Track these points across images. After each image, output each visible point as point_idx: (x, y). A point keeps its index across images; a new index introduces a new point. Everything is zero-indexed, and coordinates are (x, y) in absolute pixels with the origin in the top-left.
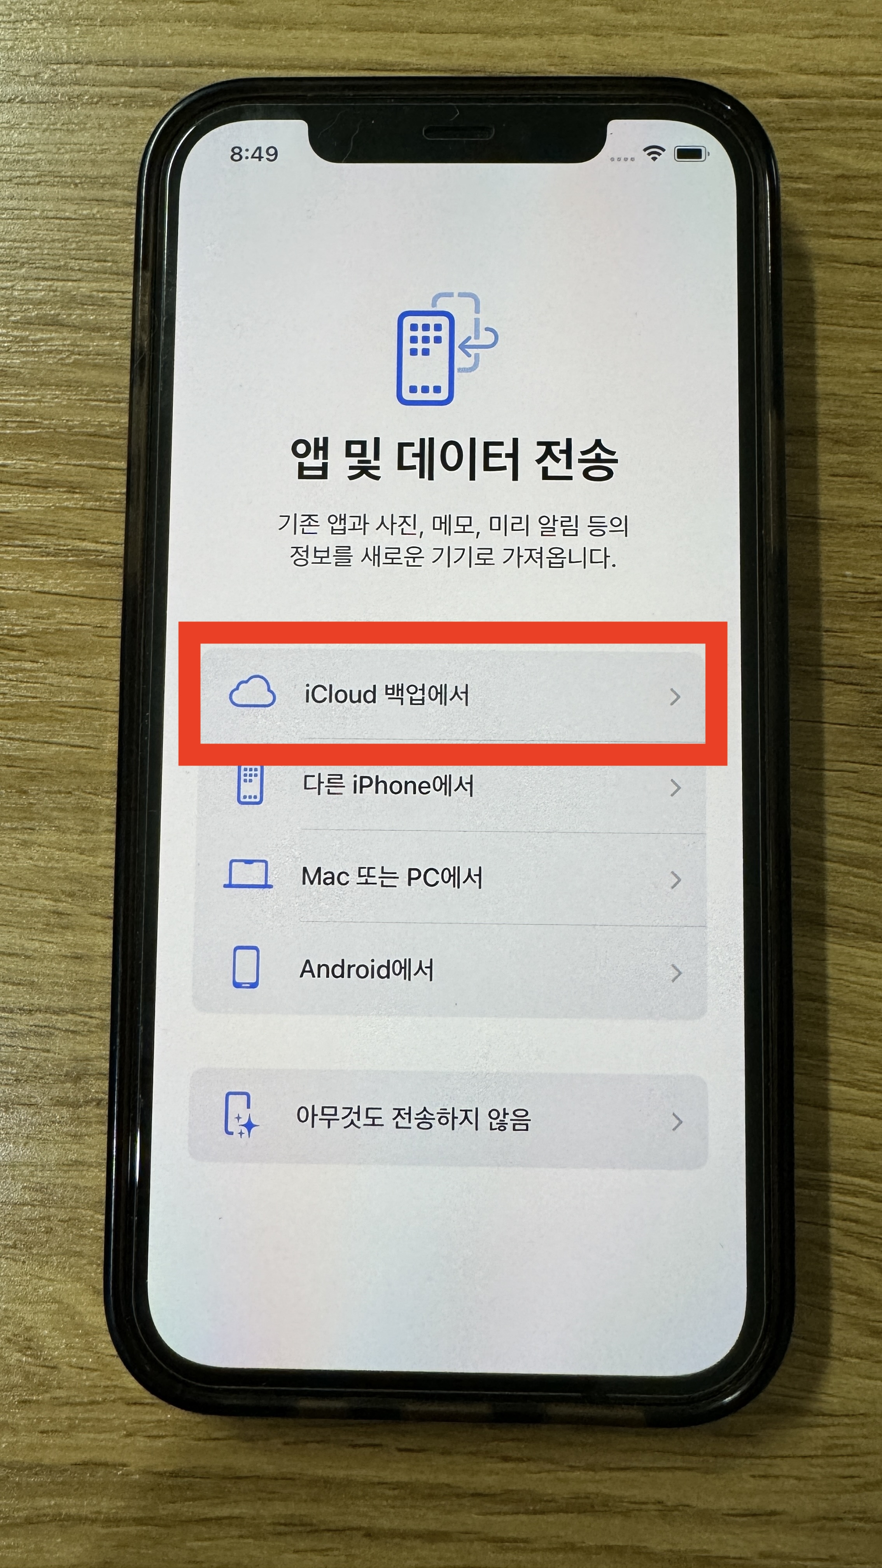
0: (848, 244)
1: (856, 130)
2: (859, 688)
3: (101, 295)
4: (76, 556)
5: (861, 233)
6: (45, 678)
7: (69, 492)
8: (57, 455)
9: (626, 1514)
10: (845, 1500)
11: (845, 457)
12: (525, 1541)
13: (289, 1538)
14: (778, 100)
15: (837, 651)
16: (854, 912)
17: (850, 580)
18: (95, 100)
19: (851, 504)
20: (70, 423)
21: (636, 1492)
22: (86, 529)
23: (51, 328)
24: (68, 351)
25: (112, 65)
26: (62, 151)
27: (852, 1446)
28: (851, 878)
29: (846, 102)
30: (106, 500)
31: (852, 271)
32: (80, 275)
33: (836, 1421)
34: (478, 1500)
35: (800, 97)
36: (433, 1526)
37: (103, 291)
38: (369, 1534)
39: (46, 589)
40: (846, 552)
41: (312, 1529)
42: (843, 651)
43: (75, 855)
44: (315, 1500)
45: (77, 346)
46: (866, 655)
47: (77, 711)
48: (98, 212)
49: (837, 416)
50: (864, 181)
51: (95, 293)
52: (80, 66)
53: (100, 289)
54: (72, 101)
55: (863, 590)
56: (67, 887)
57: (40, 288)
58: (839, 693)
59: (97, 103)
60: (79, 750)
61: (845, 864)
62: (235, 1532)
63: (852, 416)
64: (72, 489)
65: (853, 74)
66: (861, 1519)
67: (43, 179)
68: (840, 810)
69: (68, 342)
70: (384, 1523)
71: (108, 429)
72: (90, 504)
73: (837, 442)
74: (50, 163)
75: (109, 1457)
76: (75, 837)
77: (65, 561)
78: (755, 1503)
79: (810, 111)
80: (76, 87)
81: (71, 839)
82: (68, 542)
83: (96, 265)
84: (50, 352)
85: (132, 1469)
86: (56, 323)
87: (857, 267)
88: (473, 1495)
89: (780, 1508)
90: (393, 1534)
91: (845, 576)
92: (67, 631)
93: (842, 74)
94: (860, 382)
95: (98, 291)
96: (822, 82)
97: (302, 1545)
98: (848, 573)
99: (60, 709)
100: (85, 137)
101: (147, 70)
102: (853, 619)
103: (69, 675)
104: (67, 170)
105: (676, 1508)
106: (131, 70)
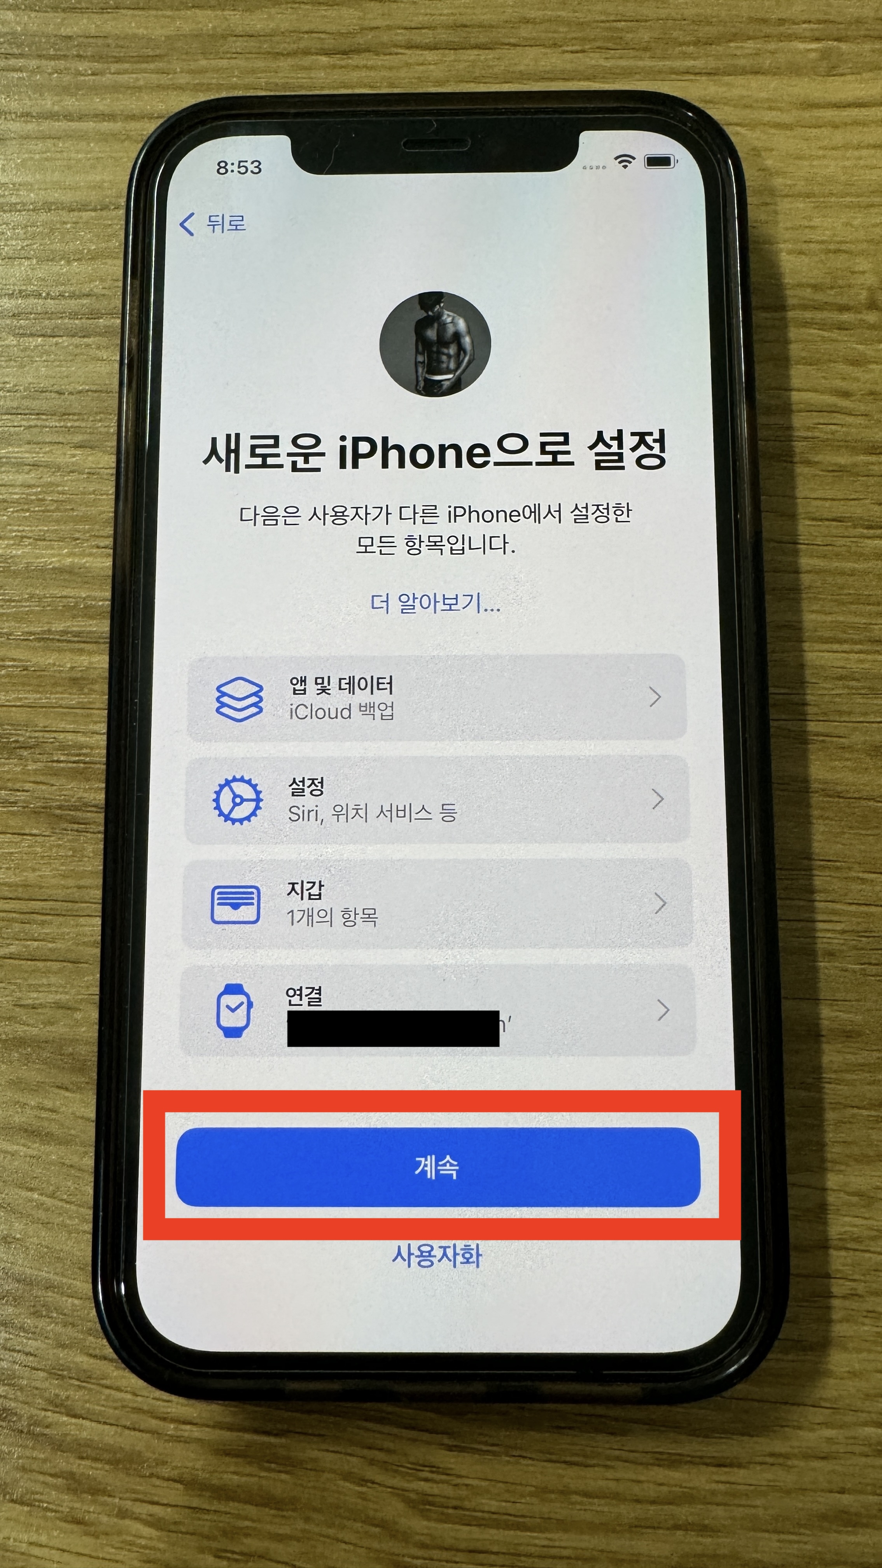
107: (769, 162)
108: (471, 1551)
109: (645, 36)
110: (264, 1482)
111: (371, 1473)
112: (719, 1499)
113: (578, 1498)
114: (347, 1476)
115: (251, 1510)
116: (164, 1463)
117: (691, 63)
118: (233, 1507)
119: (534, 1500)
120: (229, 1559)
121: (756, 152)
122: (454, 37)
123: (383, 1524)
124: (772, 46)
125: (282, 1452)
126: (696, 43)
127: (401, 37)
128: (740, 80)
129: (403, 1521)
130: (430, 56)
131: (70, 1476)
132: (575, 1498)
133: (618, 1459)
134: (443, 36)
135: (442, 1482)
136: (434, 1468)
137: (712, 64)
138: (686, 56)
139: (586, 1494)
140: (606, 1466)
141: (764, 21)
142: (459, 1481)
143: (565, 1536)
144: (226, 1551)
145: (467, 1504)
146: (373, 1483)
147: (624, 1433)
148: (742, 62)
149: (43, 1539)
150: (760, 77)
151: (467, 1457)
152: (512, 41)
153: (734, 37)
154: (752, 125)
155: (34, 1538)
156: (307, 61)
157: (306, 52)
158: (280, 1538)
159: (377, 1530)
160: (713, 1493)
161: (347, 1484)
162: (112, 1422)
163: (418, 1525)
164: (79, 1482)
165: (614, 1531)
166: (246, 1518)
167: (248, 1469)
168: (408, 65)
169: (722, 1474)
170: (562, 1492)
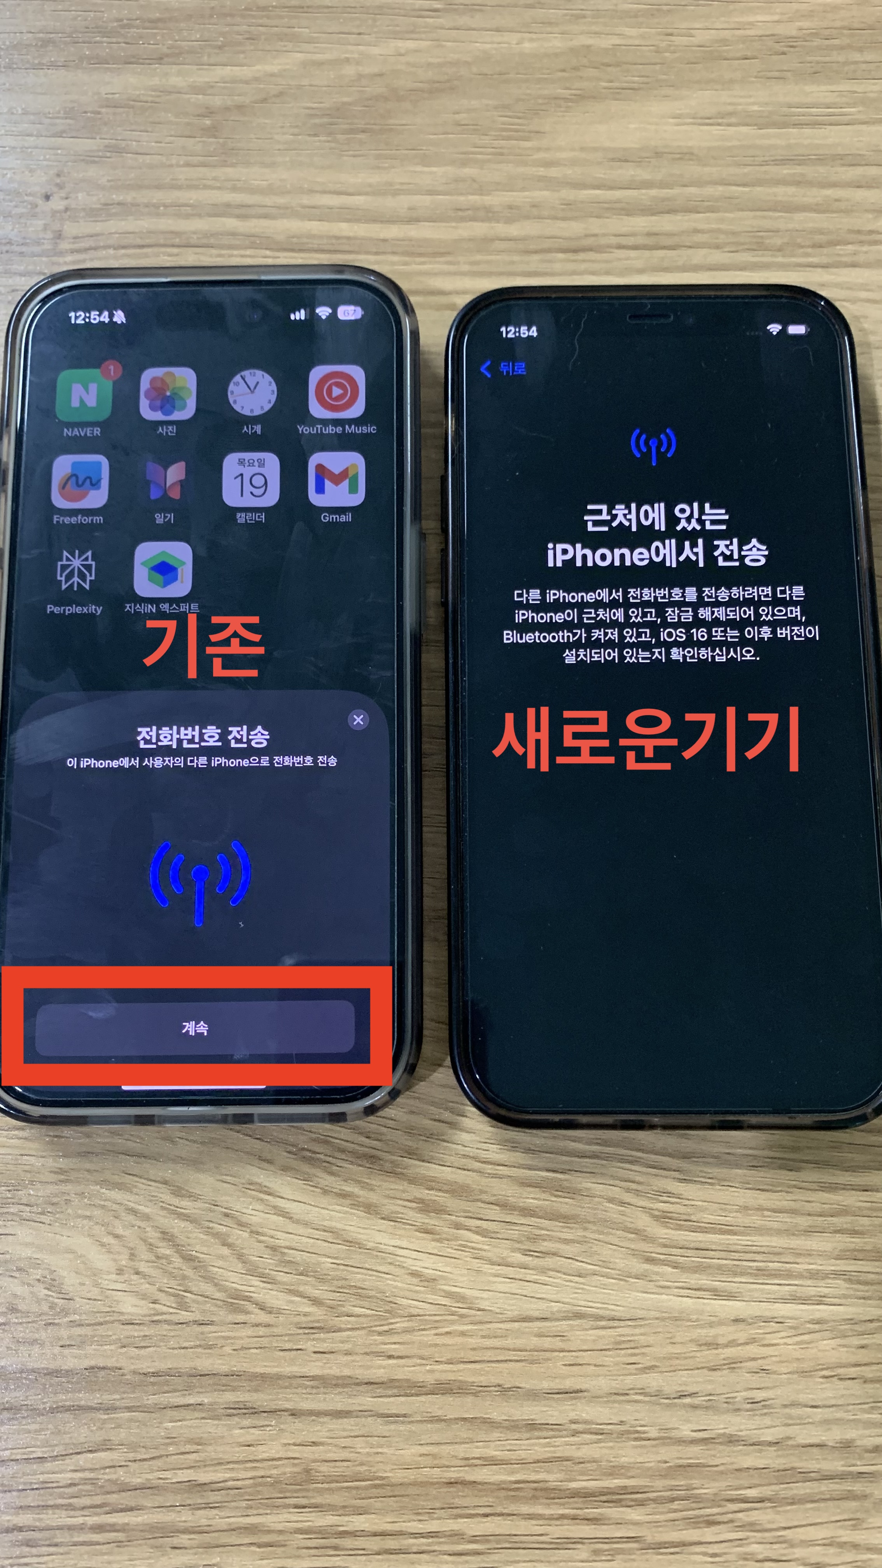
9: (475, 1394)
10: (629, 1381)
12: (405, 1416)
13: (236, 1419)
21: (482, 1378)
27: (634, 1341)
33: (622, 1323)
34: (371, 1387)
36: (339, 1407)
38: (294, 1414)
41: (253, 1411)
44: (256, 1391)
62: (197, 1414)
66: (641, 1394)
70: (305, 1405)
75: (110, 1363)
78: (568, 1384)
85: (125, 1371)
88: (366, 1383)
89: (583, 1387)
90: (311, 1413)
97: (247, 1422)
105: (509, 1389)
107: (866, 326)
108: (697, 1249)
109: (778, 241)
110: (554, 1204)
111: (628, 1198)
112: (865, 1212)
113: (769, 1213)
114: (611, 1200)
115: (546, 1223)
116: (486, 1192)
117: (811, 260)
118: (533, 1221)
119: (738, 1214)
120: (532, 1256)
121: (857, 318)
122: (650, 241)
123: (636, 1232)
124: (865, 248)
125: (566, 1184)
126: (814, 246)
127: (614, 240)
128: (846, 271)
129: (648, 1229)
130: (633, 253)
131: (421, 1201)
132: (766, 1213)
133: (795, 1186)
134: (640, 240)
135: (677, 1203)
136: (670, 1194)
137: (824, 260)
138: (807, 255)
139: (774, 1211)
140: (787, 1192)
141: (859, 232)
142: (687, 1202)
143: (760, 1238)
144: (530, 1251)
145: (693, 1218)
146: (629, 1204)
147: (798, 1170)
148: (844, 259)
149: (404, 1244)
150: (857, 269)
151: (691, 1186)
152: (688, 244)
153: (838, 243)
154: (854, 301)
155: (398, 1243)
156: (549, 256)
157: (549, 251)
158: (566, 1241)
159: (633, 1236)
160: (859, 1208)
161: (611, 1205)
162: (449, 1164)
163: (662, 1232)
164: (428, 1205)
165: (794, 1235)
166: (542, 1229)
167: (544, 1196)
168: (620, 259)
169: (865, 1196)
170: (758, 1209)
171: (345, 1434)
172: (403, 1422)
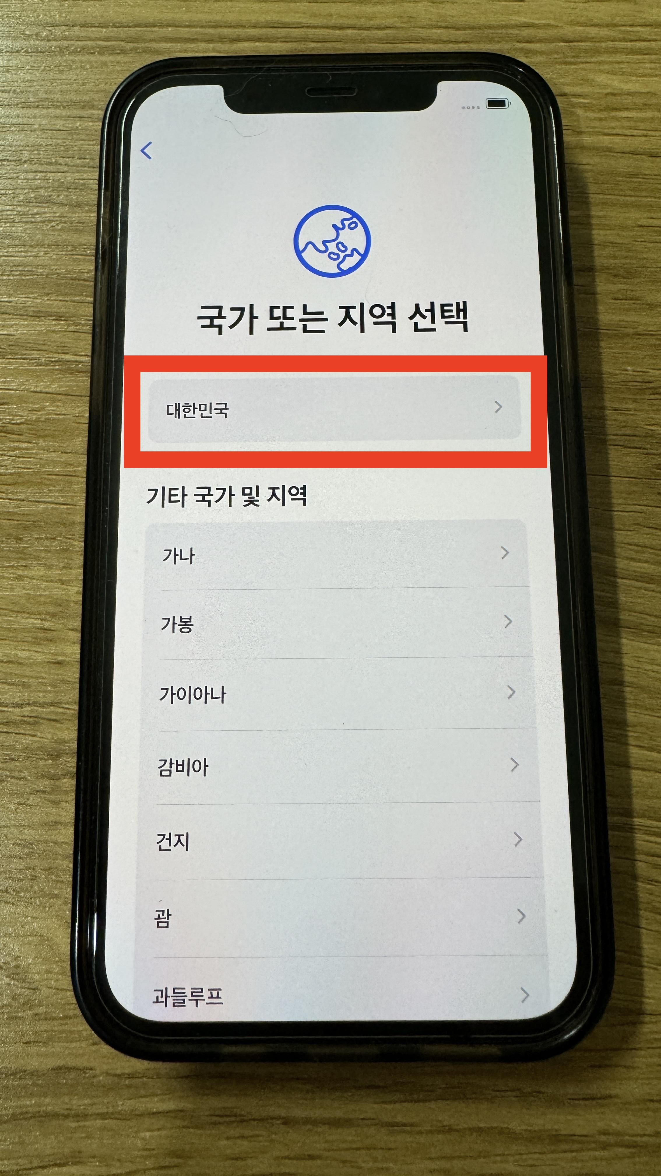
0: (617, 139)
1: (619, 63)
2: (641, 451)
3: (81, 182)
4: (61, 365)
5: (628, 132)
6: (37, 454)
7: (56, 320)
8: (48, 294)
9: (491, 1100)
11: (622, 286)
12: (412, 1125)
13: (222, 1127)
14: (562, 44)
15: (624, 424)
16: (646, 616)
17: (631, 373)
18: (79, 50)
19: (629, 319)
20: (58, 271)
21: (498, 1082)
22: (68, 345)
23: (44, 205)
24: (57, 221)
25: (91, 27)
26: (55, 84)
28: (644, 591)
29: (611, 44)
30: (83, 325)
31: (621, 157)
32: (66, 168)
34: (374, 1091)
35: (578, 41)
36: (340, 1113)
37: (83, 179)
38: (287, 1122)
39: (38, 389)
40: (626, 353)
41: (241, 1119)
42: (628, 425)
43: (58, 585)
44: (245, 1096)
45: (64, 217)
46: (646, 427)
47: (61, 477)
48: (80, 125)
49: (615, 257)
50: (626, 96)
51: (77, 181)
52: (67, 28)
53: (81, 177)
54: (61, 51)
55: (641, 380)
56: (52, 609)
57: (37, 177)
58: (627, 455)
59: (80, 52)
60: (62, 507)
61: (637, 581)
62: (179, 1123)
63: (626, 257)
64: (59, 317)
65: (615, 25)
67: (41, 103)
68: (632, 541)
69: (57, 215)
70: (300, 1112)
71: (86, 275)
72: (72, 328)
73: (616, 276)
74: (46, 92)
75: (80, 1062)
76: (58, 572)
77: (53, 369)
78: (594, 1087)
79: (586, 51)
80: (65, 42)
81: (55, 573)
82: (56, 355)
83: (78, 161)
84: (44, 222)
86: (49, 202)
87: (624, 155)
91: (627, 370)
92: (54, 419)
93: (607, 26)
94: (631, 234)
95: (79, 179)
96: (593, 31)
98: (629, 368)
99: (47, 477)
100: (71, 76)
101: (116, 29)
102: (635, 401)
103: (54, 452)
104: (57, 97)
106: (105, 30)
171: (344, 1146)
172: (409, 1133)
